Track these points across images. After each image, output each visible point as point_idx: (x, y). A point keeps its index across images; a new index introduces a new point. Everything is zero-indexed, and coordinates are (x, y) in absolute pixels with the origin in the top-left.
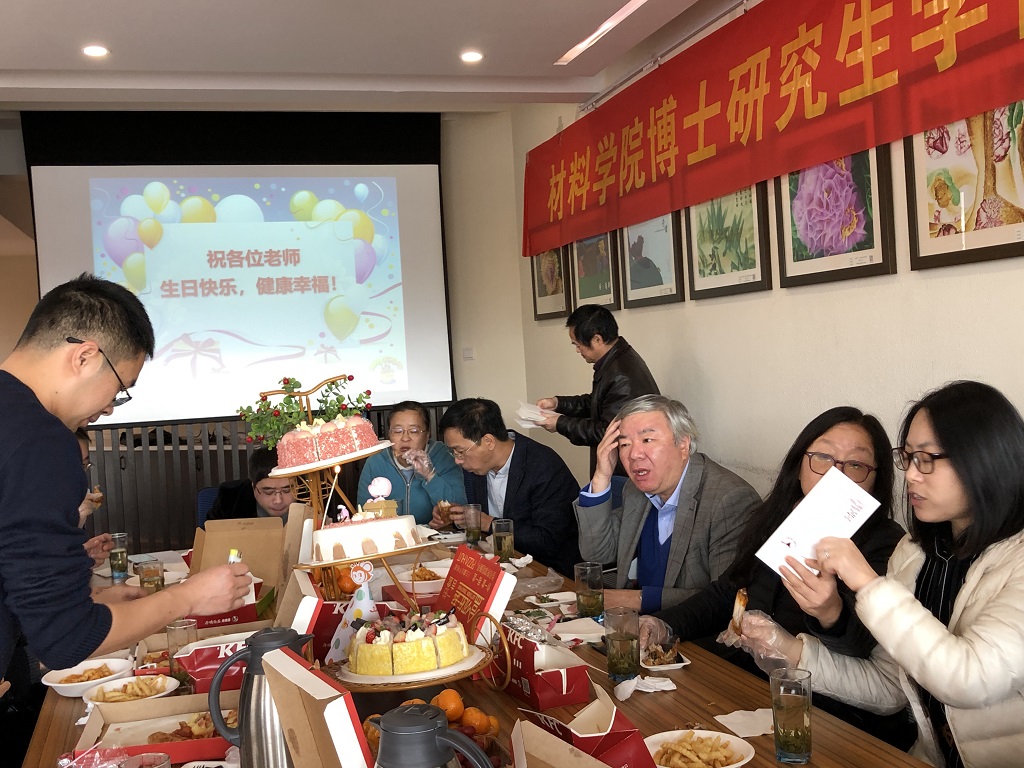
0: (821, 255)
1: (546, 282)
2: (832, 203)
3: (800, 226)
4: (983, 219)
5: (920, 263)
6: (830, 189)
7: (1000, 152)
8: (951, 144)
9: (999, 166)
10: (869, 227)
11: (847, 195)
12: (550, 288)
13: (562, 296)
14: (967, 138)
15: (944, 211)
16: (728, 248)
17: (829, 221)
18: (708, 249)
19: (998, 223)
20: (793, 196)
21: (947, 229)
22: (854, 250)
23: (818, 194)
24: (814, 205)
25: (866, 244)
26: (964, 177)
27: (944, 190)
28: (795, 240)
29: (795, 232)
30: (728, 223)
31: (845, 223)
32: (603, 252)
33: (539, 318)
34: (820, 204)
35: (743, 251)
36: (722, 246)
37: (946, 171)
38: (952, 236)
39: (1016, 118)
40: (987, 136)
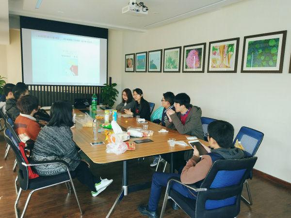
3: (187, 63)
6: (193, 58)
7: (225, 57)
8: (216, 54)
10: (200, 65)
11: (197, 59)
14: (219, 54)
15: (214, 64)
17: (193, 63)
18: (168, 64)
19: (223, 67)
20: (186, 58)
22: (197, 68)
23: (191, 58)
24: (190, 60)
25: (200, 67)
26: (218, 60)
27: (214, 61)
28: (186, 65)
30: (172, 60)
32: (143, 61)
33: (126, 72)
35: (175, 65)
36: (171, 64)
37: (215, 58)
38: (215, 68)
39: (228, 52)
40: (223, 53)
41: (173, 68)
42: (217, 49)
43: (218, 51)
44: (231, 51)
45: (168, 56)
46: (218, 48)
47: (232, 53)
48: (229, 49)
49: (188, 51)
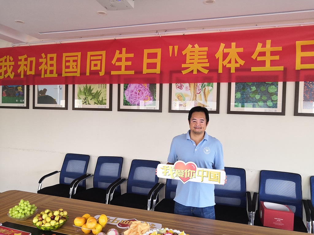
0: (135, 105)
2: (141, 93)
3: (127, 97)
5: (171, 111)
6: (140, 90)
7: (198, 92)
8: (184, 88)
9: (198, 95)
11: (147, 93)
14: (189, 88)
16: (93, 98)
17: (139, 98)
18: (83, 97)
20: (125, 89)
24: (133, 93)
26: (187, 95)
28: (125, 100)
30: (94, 92)
31: (145, 99)
34: (136, 93)
35: (101, 100)
36: (90, 97)
37: (181, 93)
39: (203, 86)
40: (195, 88)
41: (95, 103)
43: (186, 85)
44: (208, 85)
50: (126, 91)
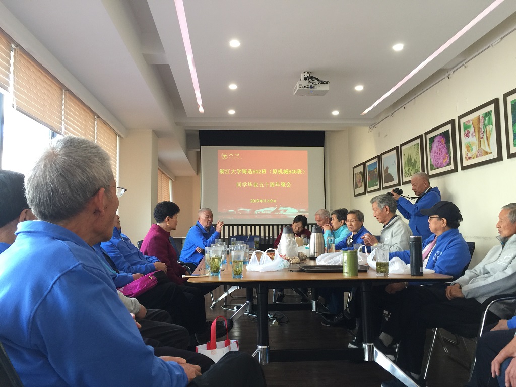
0: (438, 168)
1: (358, 184)
2: (441, 153)
3: (432, 160)
4: (478, 155)
5: (463, 168)
6: (440, 149)
7: (482, 136)
8: (470, 135)
9: (482, 140)
10: (450, 159)
11: (445, 150)
12: (359, 186)
13: (363, 188)
14: (474, 133)
15: (469, 153)
16: (413, 168)
17: (440, 158)
18: (407, 169)
19: (482, 155)
20: (430, 151)
21: (470, 158)
22: (447, 166)
23: (437, 151)
24: (436, 154)
25: (450, 164)
26: (474, 143)
27: (469, 147)
28: (431, 165)
29: (431, 162)
30: (413, 161)
31: (444, 159)
32: (376, 172)
33: (355, 196)
34: (438, 154)
35: (417, 168)
36: (411, 168)
37: (469, 142)
38: (471, 160)
39: (485, 127)
40: (479, 132)
42: (469, 127)
43: (471, 130)
44: (489, 124)
45: (406, 155)
46: (471, 122)
47: (491, 126)
48: (487, 122)
49: (432, 140)
50: (432, 154)
